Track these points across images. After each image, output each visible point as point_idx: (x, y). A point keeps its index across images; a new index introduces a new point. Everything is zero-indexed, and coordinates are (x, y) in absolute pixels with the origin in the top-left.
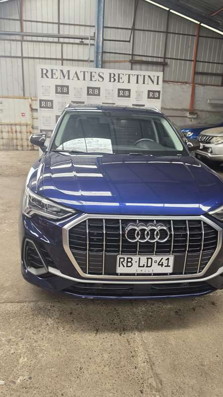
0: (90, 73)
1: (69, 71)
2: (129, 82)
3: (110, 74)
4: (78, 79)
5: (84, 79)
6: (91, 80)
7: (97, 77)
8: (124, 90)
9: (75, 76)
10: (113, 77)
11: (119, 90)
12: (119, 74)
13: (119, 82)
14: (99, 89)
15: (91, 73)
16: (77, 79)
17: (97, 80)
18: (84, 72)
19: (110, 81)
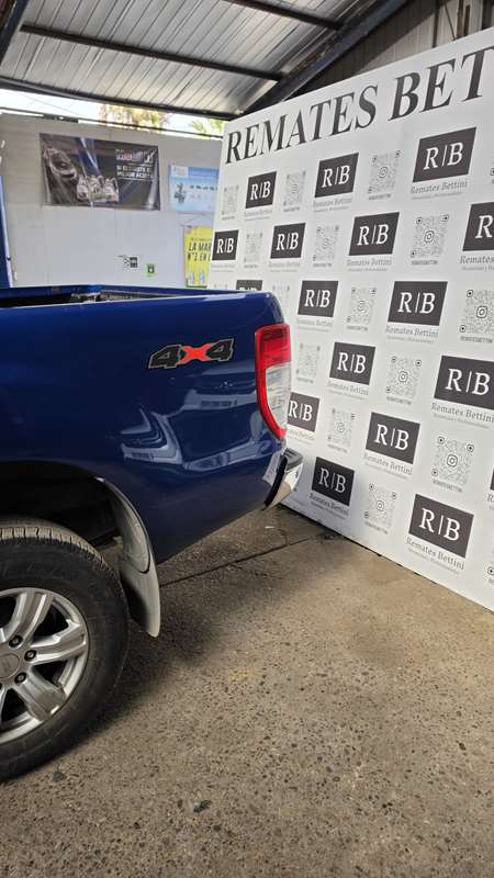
0: (334, 103)
1: (283, 119)
2: (473, 94)
3: (401, 81)
4: (302, 140)
5: (317, 136)
6: (335, 131)
7: (354, 111)
8: (443, 141)
9: (297, 131)
10: (408, 94)
11: (425, 144)
12: (434, 70)
13: (429, 106)
14: (352, 160)
15: (339, 100)
16: (298, 138)
17: (354, 124)
18: (320, 106)
19: (396, 115)
